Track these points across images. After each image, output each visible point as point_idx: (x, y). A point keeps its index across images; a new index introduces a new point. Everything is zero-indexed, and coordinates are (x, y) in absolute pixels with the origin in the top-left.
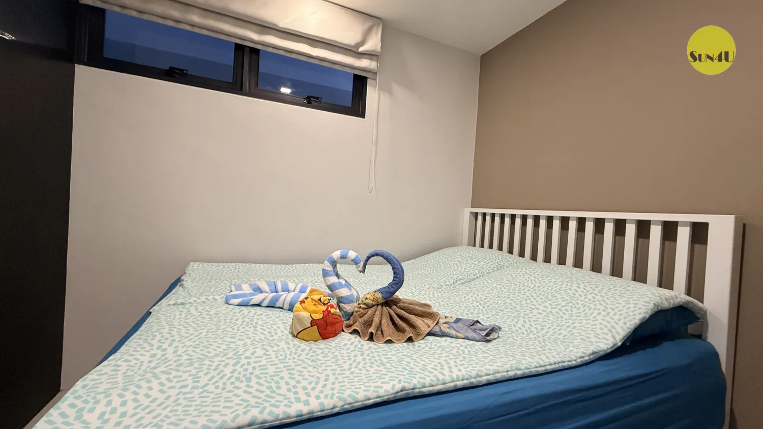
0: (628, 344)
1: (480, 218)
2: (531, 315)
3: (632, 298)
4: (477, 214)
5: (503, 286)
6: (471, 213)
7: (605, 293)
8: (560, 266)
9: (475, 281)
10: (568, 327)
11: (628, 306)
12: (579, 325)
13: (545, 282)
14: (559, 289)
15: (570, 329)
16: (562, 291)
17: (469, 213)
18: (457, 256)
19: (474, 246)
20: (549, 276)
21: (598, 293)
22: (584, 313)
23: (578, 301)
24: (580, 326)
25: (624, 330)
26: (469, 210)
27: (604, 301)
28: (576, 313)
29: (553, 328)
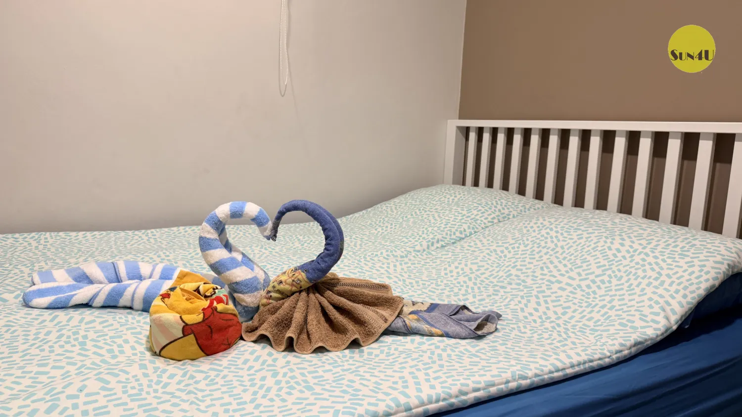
0: (687, 327)
1: (473, 136)
2: (548, 293)
3: (698, 257)
4: (467, 130)
5: (507, 248)
6: (459, 128)
7: (661, 252)
8: (598, 211)
9: (462, 242)
10: (603, 307)
11: (690, 270)
12: (620, 303)
13: (572, 239)
14: (593, 249)
15: (605, 310)
16: (597, 253)
17: (455, 129)
18: (434, 202)
19: (464, 184)
20: (580, 229)
21: (650, 253)
22: (627, 284)
23: (621, 267)
24: (619, 305)
25: (682, 306)
26: (454, 124)
27: (657, 264)
28: (616, 285)
29: (580, 310)
